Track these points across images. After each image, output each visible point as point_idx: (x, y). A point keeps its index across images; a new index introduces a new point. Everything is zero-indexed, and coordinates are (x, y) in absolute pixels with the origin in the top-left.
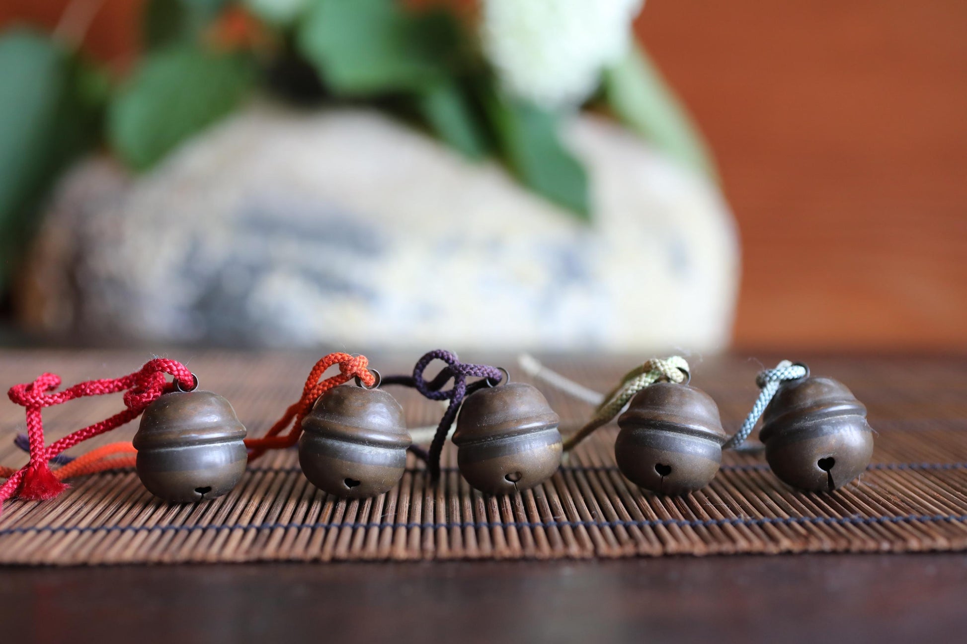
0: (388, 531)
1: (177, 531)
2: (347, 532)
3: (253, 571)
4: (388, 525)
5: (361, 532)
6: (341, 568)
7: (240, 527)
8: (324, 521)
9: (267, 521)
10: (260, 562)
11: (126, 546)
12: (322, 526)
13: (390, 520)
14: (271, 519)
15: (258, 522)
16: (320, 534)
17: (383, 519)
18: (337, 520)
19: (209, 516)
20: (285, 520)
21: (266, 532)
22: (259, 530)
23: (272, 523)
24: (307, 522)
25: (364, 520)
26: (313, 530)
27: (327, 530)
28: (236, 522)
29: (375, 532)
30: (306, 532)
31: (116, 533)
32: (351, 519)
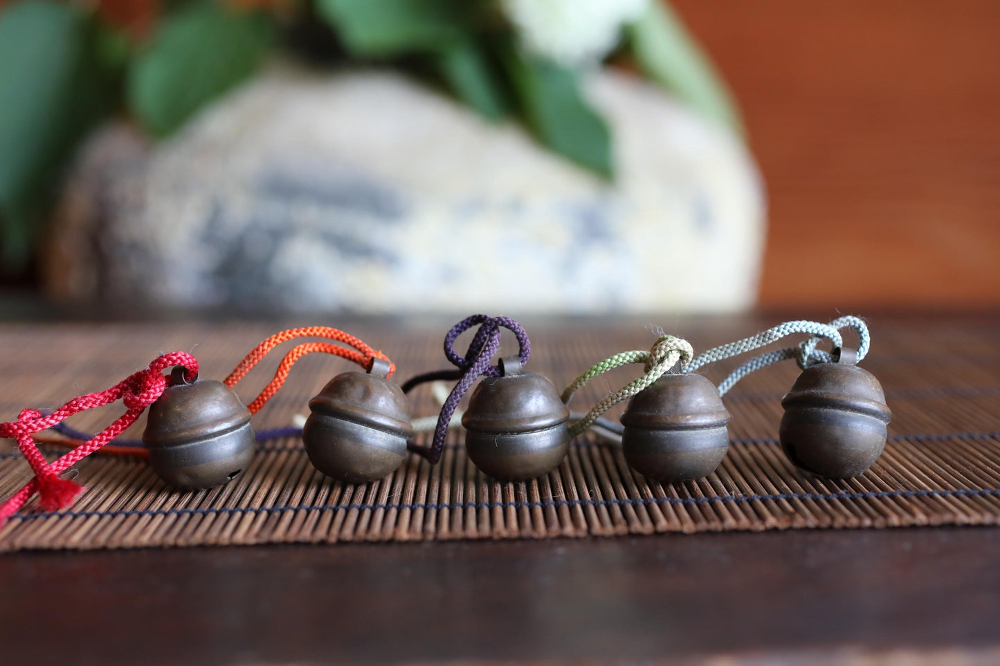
0: (394, 512)
1: (192, 515)
2: (354, 514)
3: (262, 554)
4: (393, 506)
5: (367, 513)
6: (347, 550)
7: (252, 510)
8: (332, 502)
9: (278, 504)
10: (270, 545)
11: (143, 531)
12: (330, 508)
13: (396, 502)
14: (282, 501)
15: (269, 505)
16: (328, 516)
17: (389, 500)
18: (345, 503)
19: (223, 499)
20: (295, 504)
21: (277, 514)
22: (270, 512)
23: (283, 505)
24: (316, 504)
25: (370, 502)
26: (322, 512)
27: (335, 512)
28: (249, 505)
29: (380, 513)
30: (315, 515)
31: (134, 517)
32: (358, 501)
